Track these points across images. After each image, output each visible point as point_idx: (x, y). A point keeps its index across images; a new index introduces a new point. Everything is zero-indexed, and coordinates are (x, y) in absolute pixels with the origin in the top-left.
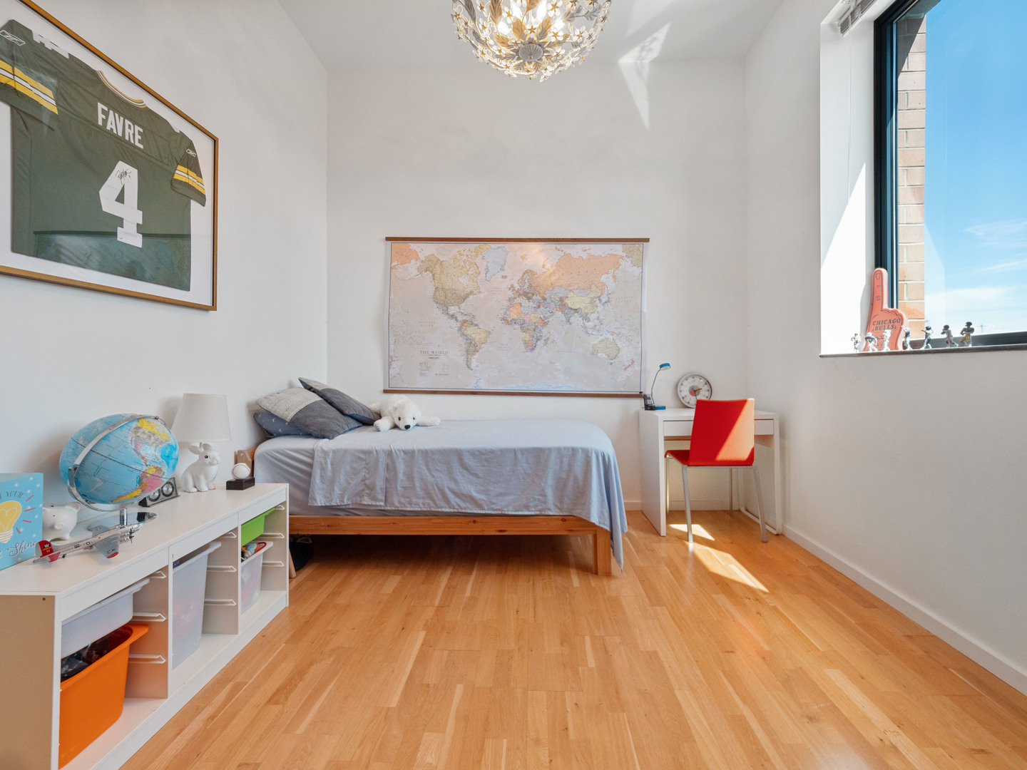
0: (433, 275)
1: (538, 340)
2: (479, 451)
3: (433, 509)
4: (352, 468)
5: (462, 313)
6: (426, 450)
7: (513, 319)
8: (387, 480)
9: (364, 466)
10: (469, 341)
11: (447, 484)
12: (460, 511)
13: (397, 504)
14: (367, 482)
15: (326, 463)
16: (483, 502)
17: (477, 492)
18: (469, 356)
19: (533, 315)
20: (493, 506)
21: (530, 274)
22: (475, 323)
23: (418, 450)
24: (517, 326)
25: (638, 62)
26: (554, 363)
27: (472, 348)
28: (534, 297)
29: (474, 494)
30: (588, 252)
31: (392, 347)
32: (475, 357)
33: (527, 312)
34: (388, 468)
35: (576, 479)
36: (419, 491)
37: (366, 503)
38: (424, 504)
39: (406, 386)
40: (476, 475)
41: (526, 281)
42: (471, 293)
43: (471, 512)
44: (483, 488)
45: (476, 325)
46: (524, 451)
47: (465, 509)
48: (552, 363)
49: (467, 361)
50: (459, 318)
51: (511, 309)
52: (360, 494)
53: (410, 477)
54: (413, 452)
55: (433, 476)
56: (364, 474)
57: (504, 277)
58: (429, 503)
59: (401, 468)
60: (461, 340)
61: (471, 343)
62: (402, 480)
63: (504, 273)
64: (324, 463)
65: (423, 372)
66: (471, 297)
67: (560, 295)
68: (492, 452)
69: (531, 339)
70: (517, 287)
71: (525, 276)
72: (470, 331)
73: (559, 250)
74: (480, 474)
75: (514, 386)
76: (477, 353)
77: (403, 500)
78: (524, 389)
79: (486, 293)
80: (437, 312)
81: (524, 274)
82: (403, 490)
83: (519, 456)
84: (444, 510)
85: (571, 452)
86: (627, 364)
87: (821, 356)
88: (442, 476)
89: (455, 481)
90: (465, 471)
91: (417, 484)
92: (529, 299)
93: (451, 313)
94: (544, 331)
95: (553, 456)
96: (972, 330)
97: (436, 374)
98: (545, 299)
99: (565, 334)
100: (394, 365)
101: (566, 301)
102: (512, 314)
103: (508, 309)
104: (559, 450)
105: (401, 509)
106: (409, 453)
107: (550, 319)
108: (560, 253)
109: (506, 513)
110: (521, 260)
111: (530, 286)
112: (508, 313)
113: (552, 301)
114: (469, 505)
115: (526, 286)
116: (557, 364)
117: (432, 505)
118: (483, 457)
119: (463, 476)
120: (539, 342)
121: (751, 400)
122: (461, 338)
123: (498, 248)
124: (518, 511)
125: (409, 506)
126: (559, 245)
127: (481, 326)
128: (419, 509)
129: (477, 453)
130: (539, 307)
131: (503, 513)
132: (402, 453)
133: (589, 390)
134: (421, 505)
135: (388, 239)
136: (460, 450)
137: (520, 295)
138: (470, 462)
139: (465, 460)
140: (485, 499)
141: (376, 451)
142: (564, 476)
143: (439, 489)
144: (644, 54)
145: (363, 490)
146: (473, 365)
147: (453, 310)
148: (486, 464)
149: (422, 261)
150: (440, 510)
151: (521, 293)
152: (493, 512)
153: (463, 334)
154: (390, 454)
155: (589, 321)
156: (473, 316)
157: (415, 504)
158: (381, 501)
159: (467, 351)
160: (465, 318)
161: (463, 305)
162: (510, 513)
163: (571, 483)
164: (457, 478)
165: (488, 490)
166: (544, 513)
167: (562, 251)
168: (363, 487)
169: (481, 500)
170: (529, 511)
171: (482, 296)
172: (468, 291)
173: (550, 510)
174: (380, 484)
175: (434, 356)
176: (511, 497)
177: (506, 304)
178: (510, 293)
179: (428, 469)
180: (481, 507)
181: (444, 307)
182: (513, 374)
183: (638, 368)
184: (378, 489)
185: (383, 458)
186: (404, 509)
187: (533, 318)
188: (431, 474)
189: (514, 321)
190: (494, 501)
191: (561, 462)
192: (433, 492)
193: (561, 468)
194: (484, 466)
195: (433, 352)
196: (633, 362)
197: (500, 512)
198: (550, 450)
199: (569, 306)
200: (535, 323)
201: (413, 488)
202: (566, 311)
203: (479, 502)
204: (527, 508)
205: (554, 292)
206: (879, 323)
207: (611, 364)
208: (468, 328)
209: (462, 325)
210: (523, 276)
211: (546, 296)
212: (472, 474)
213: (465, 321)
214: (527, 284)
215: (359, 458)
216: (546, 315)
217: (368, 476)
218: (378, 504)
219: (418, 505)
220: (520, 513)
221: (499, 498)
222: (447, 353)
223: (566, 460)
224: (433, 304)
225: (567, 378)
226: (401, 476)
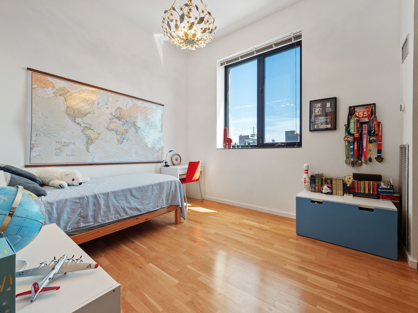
0: (65, 99)
1: (124, 139)
2: (139, 188)
3: (120, 219)
4: (70, 209)
5: (84, 123)
6: (115, 191)
7: (112, 129)
8: (94, 210)
9: (79, 206)
10: (88, 138)
11: (125, 205)
12: (132, 215)
13: (100, 221)
14: (82, 214)
15: (52, 210)
16: (142, 209)
17: (139, 205)
18: (88, 145)
19: (121, 128)
20: (145, 210)
21: (120, 109)
22: (91, 128)
23: (111, 192)
24: (114, 132)
25: (160, 38)
26: (131, 149)
27: (90, 141)
28: (122, 120)
29: (138, 207)
30: (144, 105)
31: (34, 138)
32: (92, 146)
33: (119, 126)
34: (94, 204)
35: (172, 192)
36: (112, 211)
37: (82, 226)
38: (115, 217)
39: (44, 162)
40: (138, 198)
41: (118, 112)
42: (90, 113)
43: (137, 214)
44: (141, 203)
45: (92, 130)
46: (156, 185)
47: (134, 214)
48: (130, 149)
49: (87, 148)
50: (82, 125)
51: (111, 124)
52: (78, 223)
53: (107, 206)
54: (108, 193)
55: (119, 203)
56: (79, 210)
57: (108, 108)
58: (117, 216)
59: (102, 202)
60: (84, 137)
61: (89, 139)
62: (103, 209)
63: (108, 106)
64: (50, 210)
65: (57, 154)
66: (89, 115)
67: (134, 121)
68: (144, 187)
69: (121, 138)
70: (114, 114)
71: (118, 109)
72: (88, 132)
73: (132, 101)
74: (139, 197)
75: (112, 160)
76: (93, 144)
77: (104, 218)
78: (117, 161)
79: (98, 114)
80: (68, 120)
81: (117, 108)
82: (103, 213)
83: (154, 187)
84: (125, 217)
85: (170, 182)
86: (158, 150)
87: (217, 149)
88: (123, 202)
89: (129, 203)
90: (133, 198)
91: (111, 209)
92: (119, 120)
93: (77, 121)
94: (127, 135)
95: (166, 184)
96: (250, 144)
97: (67, 155)
98: (127, 121)
99: (136, 137)
100: (35, 149)
101: (136, 123)
102: (111, 126)
103: (110, 123)
104: (167, 182)
105: (103, 223)
106: (106, 194)
107: (129, 131)
108: (133, 102)
109: (150, 211)
110: (116, 102)
111: (120, 114)
112: (109, 125)
113: (130, 123)
114: (135, 212)
115: (118, 114)
116: (132, 150)
117: (119, 216)
118: (140, 190)
119: (132, 200)
120: (124, 140)
121: (201, 161)
122: (83, 136)
123: (104, 93)
124: (154, 209)
125: (107, 220)
126: (133, 99)
127: (95, 131)
128: (113, 221)
129: (138, 188)
130: (124, 124)
131: (149, 211)
132: (102, 195)
133: (144, 160)
134: (114, 218)
135: (29, 69)
136: (131, 188)
137: (115, 118)
138: (135, 193)
139: (133, 193)
140: (142, 207)
141: (87, 196)
142: (169, 192)
143: (122, 208)
144: (163, 37)
145: (80, 219)
146: (90, 150)
147: (78, 120)
148: (141, 193)
149: (57, 90)
150: (123, 218)
151: (116, 116)
152: (145, 212)
153: (84, 134)
154: (95, 197)
155: (144, 133)
156: (91, 125)
157: (111, 219)
158: (92, 222)
159: (87, 143)
160: (86, 125)
161: (84, 118)
162: (152, 210)
163: (171, 194)
164: (130, 201)
165: (143, 203)
166: (162, 207)
167: (134, 102)
168: (79, 218)
169: (141, 208)
170: (158, 208)
171: (95, 115)
172: (88, 111)
173: (164, 205)
174: (90, 213)
175: (66, 145)
176: (152, 204)
177: (109, 121)
178: (110, 116)
179: (116, 200)
180: (140, 211)
181: (73, 118)
182: (112, 154)
183: (161, 152)
184: (90, 216)
185: (91, 200)
186: (105, 223)
187: (122, 129)
188: (117, 202)
189: (113, 130)
190: (146, 207)
191: (168, 186)
192: (119, 210)
193: (168, 188)
194: (141, 194)
195: (65, 143)
196: (160, 149)
197: (148, 211)
198: (164, 183)
199: (137, 126)
200: (122, 131)
201: (110, 211)
202: (136, 128)
203: (140, 209)
204: (157, 207)
205: (131, 119)
206: (226, 141)
207: (153, 150)
208: (87, 131)
209: (84, 129)
210: (117, 109)
211: (128, 120)
212: (136, 198)
213: (86, 127)
214: (119, 113)
215: (76, 202)
216: (127, 129)
217: (82, 211)
218: (90, 224)
219: (112, 219)
220: (154, 210)
221: (147, 205)
222: (74, 143)
223: (169, 185)
224: (66, 115)
225: (136, 156)
226: (102, 207)
